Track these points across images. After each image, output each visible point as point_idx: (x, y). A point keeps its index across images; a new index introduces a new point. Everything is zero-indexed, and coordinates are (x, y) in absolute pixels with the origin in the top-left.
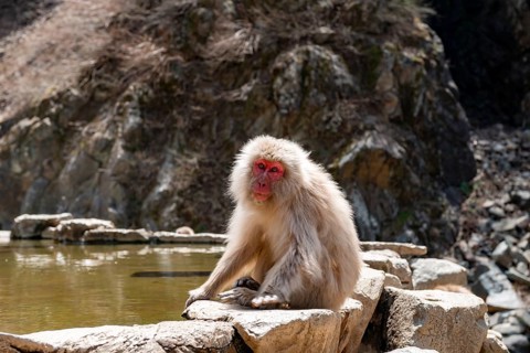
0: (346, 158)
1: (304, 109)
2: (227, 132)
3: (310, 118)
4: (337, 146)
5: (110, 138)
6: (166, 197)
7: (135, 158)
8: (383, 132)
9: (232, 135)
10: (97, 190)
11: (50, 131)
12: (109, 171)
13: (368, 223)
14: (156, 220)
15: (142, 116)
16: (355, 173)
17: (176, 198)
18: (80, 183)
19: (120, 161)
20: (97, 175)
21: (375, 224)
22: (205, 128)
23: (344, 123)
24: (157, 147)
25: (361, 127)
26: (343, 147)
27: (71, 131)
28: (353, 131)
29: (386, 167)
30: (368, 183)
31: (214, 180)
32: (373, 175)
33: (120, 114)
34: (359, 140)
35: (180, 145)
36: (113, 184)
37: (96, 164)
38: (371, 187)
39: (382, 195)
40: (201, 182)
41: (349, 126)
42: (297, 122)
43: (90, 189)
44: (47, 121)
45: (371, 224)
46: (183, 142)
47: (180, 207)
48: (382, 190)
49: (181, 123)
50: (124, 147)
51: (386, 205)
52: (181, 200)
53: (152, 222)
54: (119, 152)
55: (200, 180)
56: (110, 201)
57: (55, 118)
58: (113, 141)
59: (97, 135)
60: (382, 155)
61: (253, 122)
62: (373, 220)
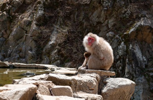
0: (132, 30)
1: (114, 8)
2: (81, 18)
3: (117, 11)
4: (129, 24)
5: (31, 20)
6: (53, 46)
7: (41, 29)
8: (150, 18)
9: (83, 19)
10: (24, 43)
11: (6, 17)
12: (29, 35)
13: (142, 59)
14: (49, 56)
15: (44, 11)
16: (136, 36)
17: (57, 47)
18: (18, 40)
19: (34, 30)
20: (25, 36)
21: (145, 60)
22: (72, 16)
23: (132, 14)
24: (51, 24)
25: (140, 16)
26: (131, 25)
27: (14, 17)
28: (136, 18)
29: (151, 34)
30: (142, 41)
31: (74, 39)
32: (144, 37)
33: (35, 10)
34: (139, 21)
35: (60, 23)
36: (31, 40)
37: (25, 32)
38: (143, 43)
39: (149, 47)
40: (69, 40)
41: (134, 15)
42: (111, 13)
43: (22, 43)
44: (5, 13)
45: (143, 59)
46: (62, 22)
47: (59, 51)
48: (149, 45)
49: (61, 14)
50: (36, 25)
51: (150, 51)
52: (60, 48)
53: (47, 57)
54: (34, 26)
55: (68, 39)
56: (29, 48)
57: (8, 12)
58: (32, 21)
59: (25, 19)
60: (148, 28)
61: (93, 13)
62: (144, 58)
